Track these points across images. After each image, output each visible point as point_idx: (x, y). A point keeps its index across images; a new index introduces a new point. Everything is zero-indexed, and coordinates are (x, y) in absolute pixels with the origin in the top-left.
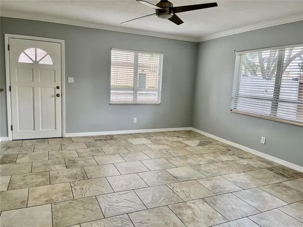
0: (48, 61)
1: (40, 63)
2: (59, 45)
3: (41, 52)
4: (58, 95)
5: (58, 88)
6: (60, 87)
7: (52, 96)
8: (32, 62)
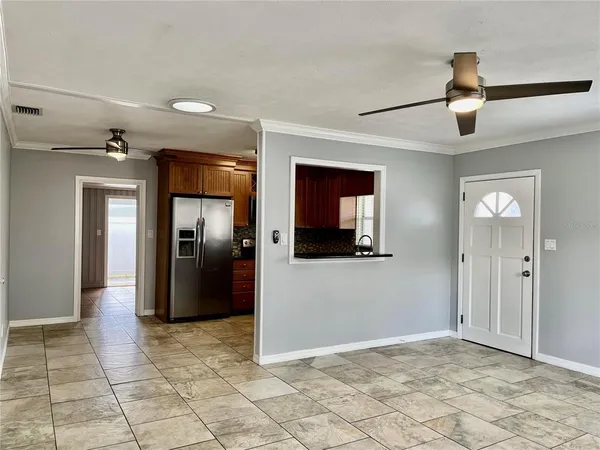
0: (513, 211)
1: (503, 215)
2: (531, 181)
3: (505, 198)
4: (526, 274)
5: (527, 259)
6: (531, 258)
7: (518, 275)
8: (491, 216)
